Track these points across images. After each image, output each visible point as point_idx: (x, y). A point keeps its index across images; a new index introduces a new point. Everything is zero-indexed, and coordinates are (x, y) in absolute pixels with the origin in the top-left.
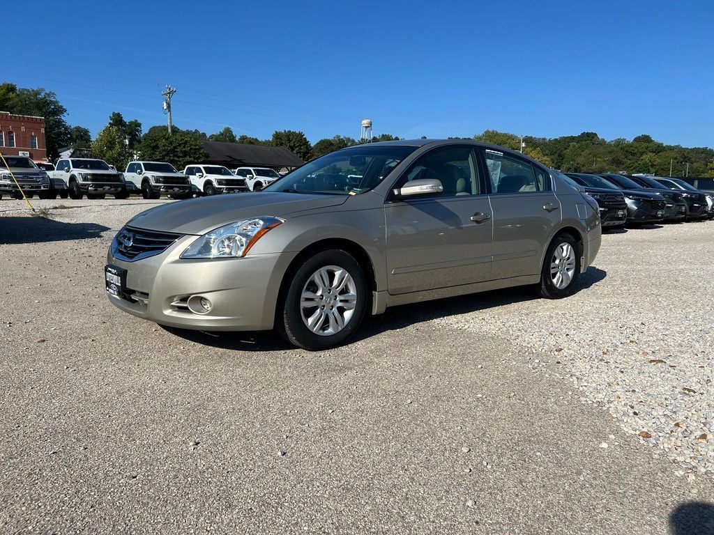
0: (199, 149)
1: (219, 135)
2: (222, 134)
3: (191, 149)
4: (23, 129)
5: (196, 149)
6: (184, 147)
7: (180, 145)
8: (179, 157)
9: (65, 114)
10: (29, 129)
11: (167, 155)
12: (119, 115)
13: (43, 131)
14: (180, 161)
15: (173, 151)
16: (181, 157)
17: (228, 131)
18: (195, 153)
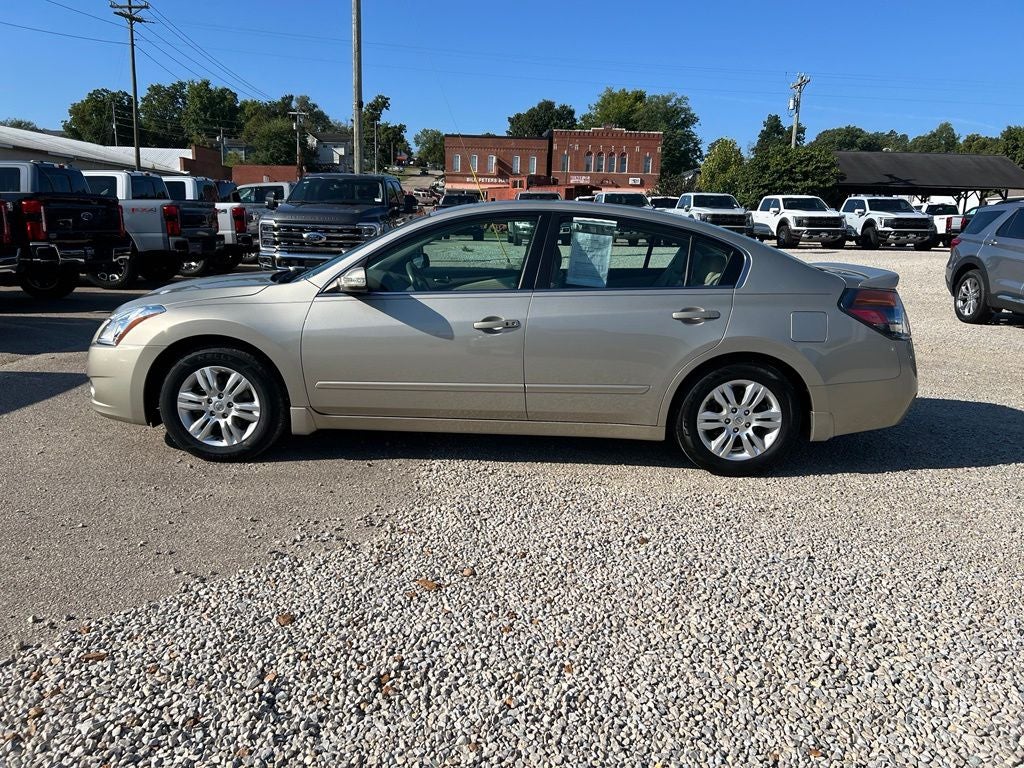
0: (829, 168)
1: (929, 137)
2: (934, 135)
3: (817, 168)
4: (637, 149)
5: (825, 167)
6: (807, 165)
7: (801, 162)
8: (795, 181)
9: (697, 124)
10: (644, 148)
11: (779, 178)
12: (776, 118)
13: (659, 150)
14: (797, 187)
15: (790, 171)
16: (800, 180)
17: (946, 129)
18: (823, 174)
